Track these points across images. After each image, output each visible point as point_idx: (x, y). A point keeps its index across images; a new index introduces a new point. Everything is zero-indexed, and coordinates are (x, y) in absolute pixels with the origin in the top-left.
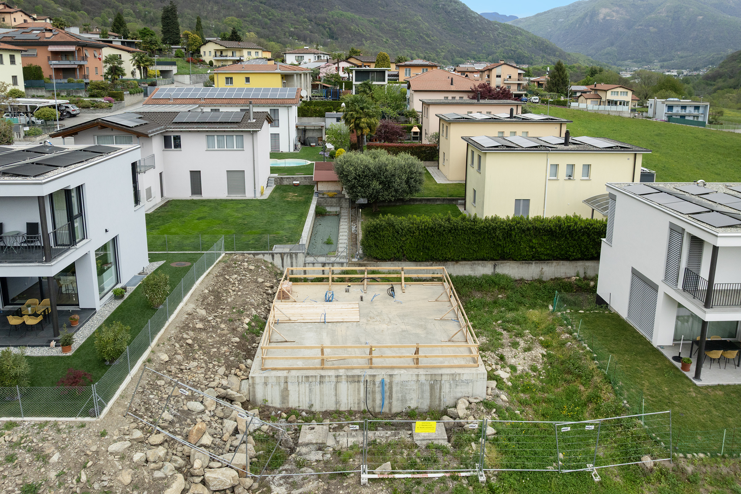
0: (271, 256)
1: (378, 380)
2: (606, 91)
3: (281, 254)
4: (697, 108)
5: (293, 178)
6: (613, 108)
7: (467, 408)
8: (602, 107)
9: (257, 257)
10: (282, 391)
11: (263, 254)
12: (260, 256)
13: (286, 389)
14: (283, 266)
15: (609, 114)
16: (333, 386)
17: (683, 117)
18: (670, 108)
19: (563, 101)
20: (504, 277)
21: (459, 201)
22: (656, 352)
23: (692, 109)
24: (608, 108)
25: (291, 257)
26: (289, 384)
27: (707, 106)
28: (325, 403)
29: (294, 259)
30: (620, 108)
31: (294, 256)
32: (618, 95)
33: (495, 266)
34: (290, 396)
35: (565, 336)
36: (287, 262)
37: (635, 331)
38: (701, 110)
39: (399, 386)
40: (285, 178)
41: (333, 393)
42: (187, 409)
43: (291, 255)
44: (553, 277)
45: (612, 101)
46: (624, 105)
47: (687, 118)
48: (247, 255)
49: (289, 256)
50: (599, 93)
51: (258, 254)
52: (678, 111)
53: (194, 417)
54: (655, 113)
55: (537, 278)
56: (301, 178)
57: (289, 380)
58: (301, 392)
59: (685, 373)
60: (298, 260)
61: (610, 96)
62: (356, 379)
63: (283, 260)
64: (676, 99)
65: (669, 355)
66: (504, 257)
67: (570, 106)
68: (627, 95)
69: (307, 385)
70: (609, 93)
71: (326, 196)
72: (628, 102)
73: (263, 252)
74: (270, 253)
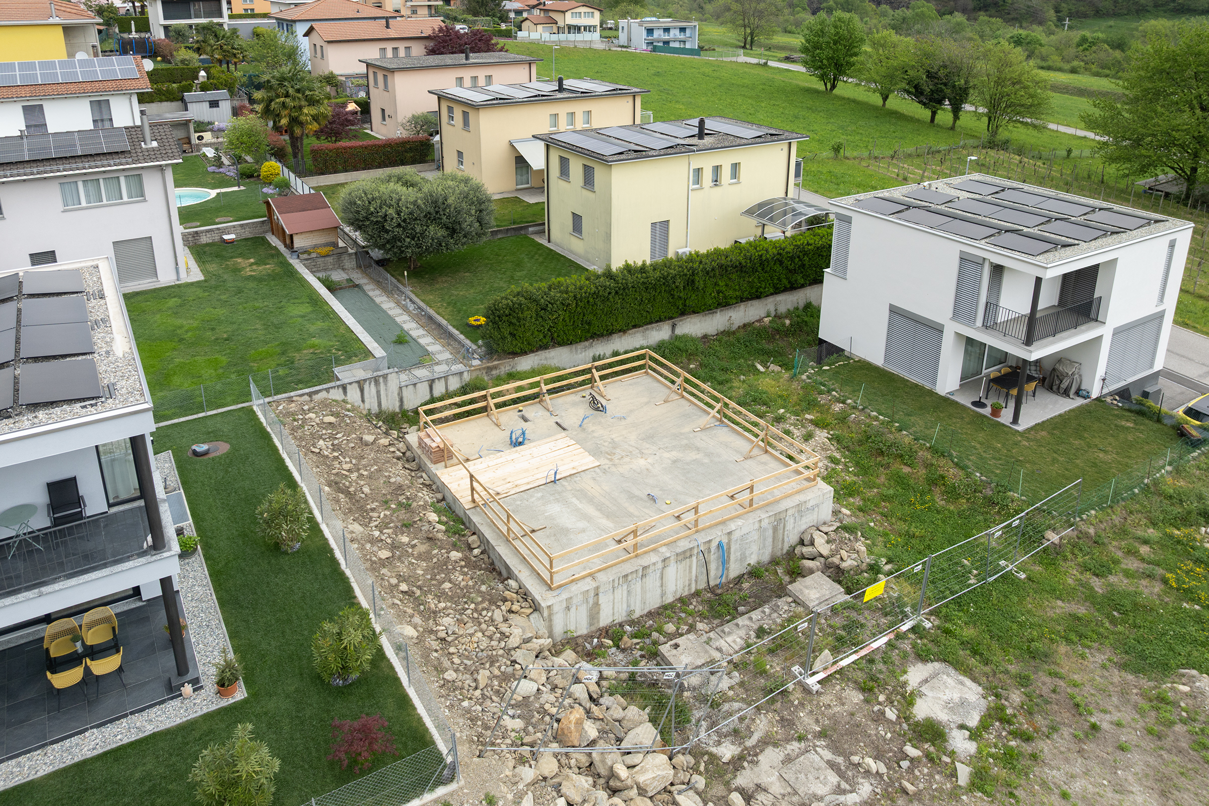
0: (341, 390)
1: (714, 545)
2: (564, 12)
3: (358, 382)
4: (683, 30)
5: (218, 229)
6: (579, 37)
7: (828, 542)
8: (562, 37)
9: (316, 397)
10: (591, 609)
11: (327, 390)
12: (323, 395)
13: (597, 604)
14: (363, 401)
15: (576, 47)
16: (658, 575)
17: (666, 43)
18: (650, 31)
19: (506, 30)
20: (684, 338)
21: (530, 229)
22: (945, 402)
23: (677, 32)
24: (572, 37)
25: (377, 383)
26: (600, 595)
27: (695, 26)
28: (647, 602)
29: (382, 385)
30: (586, 36)
31: (381, 380)
32: (580, 17)
33: (674, 327)
34: (601, 612)
35: (838, 407)
36: (370, 394)
37: (904, 381)
38: (688, 32)
39: (739, 542)
40: (202, 232)
41: (658, 583)
42: (521, 698)
43: (376, 380)
44: (741, 324)
45: (575, 27)
46: (590, 31)
47: (672, 45)
48: (298, 398)
49: (373, 383)
50: (551, 14)
51: (317, 392)
52: (660, 35)
53: (537, 705)
54: (630, 40)
55: (722, 330)
56: (234, 227)
57: (601, 590)
58: (616, 601)
59: (999, 419)
60: (389, 385)
61: (570, 19)
62: (688, 554)
63: (362, 391)
64: (654, 19)
65: (965, 400)
66: (684, 312)
67: (516, 37)
68: (593, 16)
69: (625, 587)
70: (568, 14)
71: (314, 255)
72: (595, 27)
73: (325, 386)
74: (338, 386)
